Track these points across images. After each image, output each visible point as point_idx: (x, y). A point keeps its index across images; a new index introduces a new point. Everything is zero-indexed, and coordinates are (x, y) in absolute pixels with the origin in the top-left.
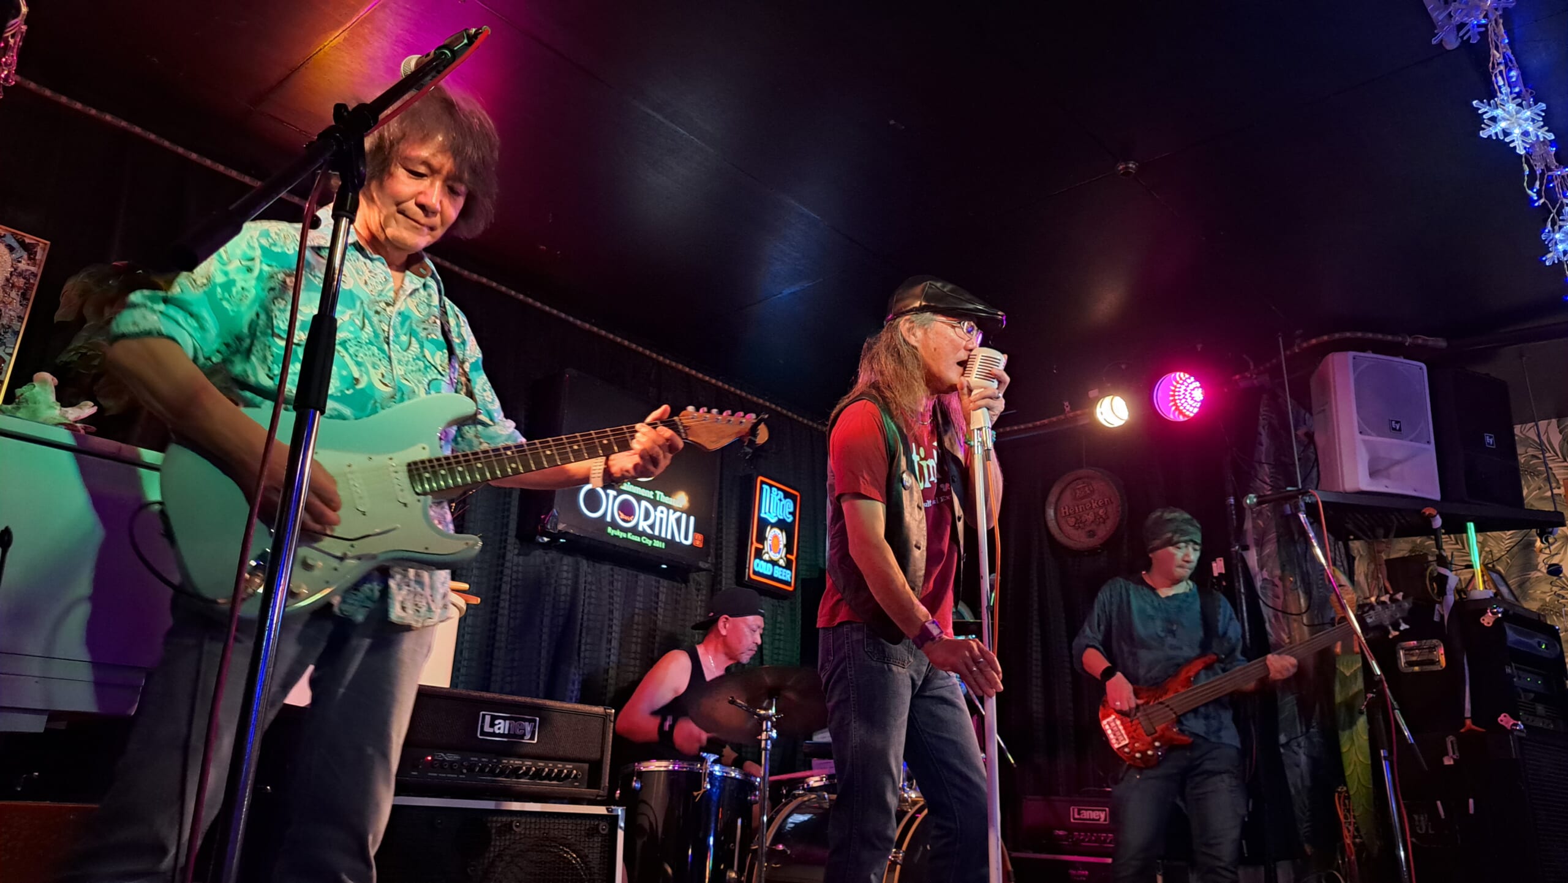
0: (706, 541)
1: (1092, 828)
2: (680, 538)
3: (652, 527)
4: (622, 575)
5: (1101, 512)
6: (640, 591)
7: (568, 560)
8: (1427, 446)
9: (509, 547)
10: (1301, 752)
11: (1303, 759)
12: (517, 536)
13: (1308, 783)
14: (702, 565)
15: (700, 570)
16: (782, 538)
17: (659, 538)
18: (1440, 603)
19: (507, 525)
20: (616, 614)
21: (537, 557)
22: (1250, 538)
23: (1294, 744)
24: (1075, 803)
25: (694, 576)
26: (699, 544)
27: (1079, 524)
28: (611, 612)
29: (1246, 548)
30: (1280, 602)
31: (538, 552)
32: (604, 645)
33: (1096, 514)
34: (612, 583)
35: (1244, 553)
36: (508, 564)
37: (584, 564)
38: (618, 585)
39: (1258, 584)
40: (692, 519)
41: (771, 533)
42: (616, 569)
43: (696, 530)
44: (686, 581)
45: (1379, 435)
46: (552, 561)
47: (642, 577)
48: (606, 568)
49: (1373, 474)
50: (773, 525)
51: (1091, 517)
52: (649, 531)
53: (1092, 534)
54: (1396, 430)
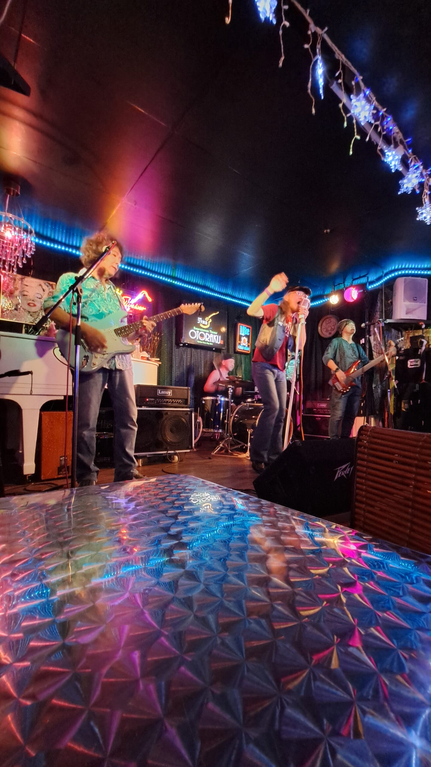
0: (224, 342)
1: (322, 409)
2: (217, 342)
3: (209, 340)
4: (203, 352)
5: (333, 327)
6: (208, 355)
7: (189, 349)
8: (423, 304)
9: (174, 347)
10: (379, 389)
11: (379, 391)
12: (176, 344)
13: (380, 396)
14: (223, 348)
15: (223, 350)
16: (246, 339)
17: (211, 342)
18: (421, 349)
19: (172, 342)
20: (202, 362)
21: (181, 349)
22: (372, 333)
23: (377, 387)
24: (318, 403)
25: (222, 351)
26: (222, 343)
27: (327, 331)
28: (201, 361)
29: (370, 336)
30: (378, 350)
31: (181, 348)
32: (200, 369)
33: (332, 328)
34: (201, 354)
35: (370, 337)
36: (174, 351)
37: (193, 350)
38: (202, 354)
39: (373, 345)
40: (220, 337)
41: (243, 339)
42: (202, 350)
43: (221, 340)
44: (220, 352)
45: (410, 301)
46: (185, 349)
47: (209, 352)
48: (199, 350)
49: (407, 313)
50: (243, 336)
51: (330, 329)
52: (208, 341)
53: (330, 333)
54: (415, 300)
